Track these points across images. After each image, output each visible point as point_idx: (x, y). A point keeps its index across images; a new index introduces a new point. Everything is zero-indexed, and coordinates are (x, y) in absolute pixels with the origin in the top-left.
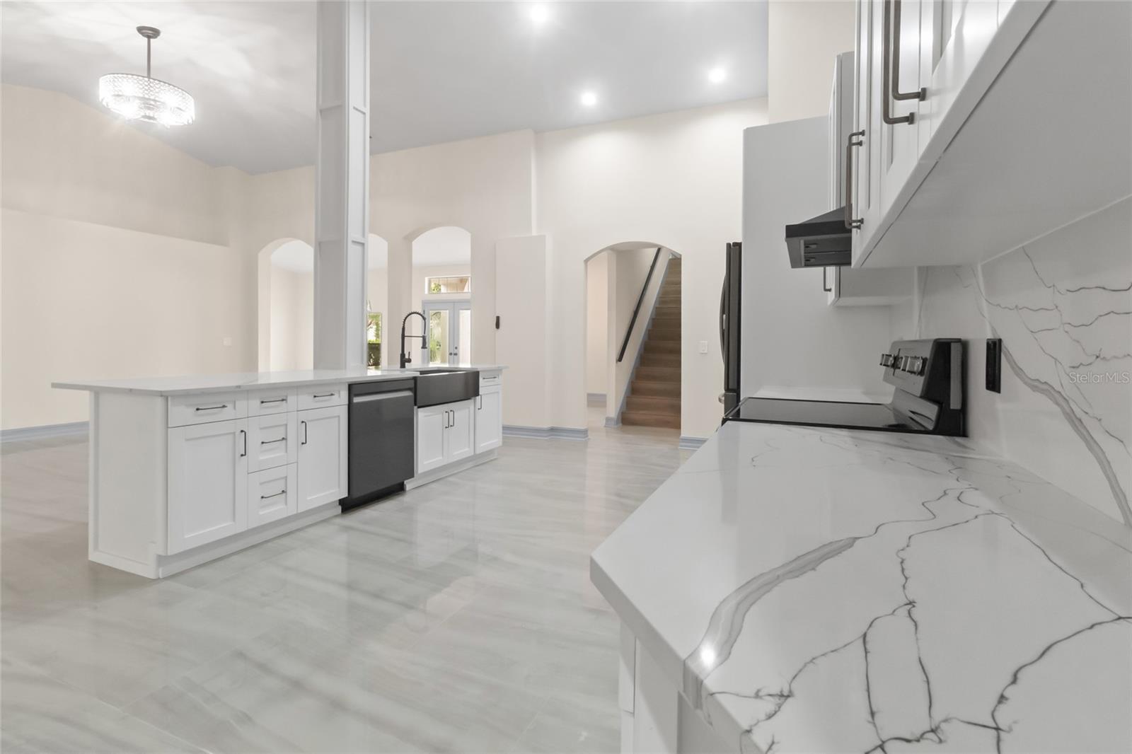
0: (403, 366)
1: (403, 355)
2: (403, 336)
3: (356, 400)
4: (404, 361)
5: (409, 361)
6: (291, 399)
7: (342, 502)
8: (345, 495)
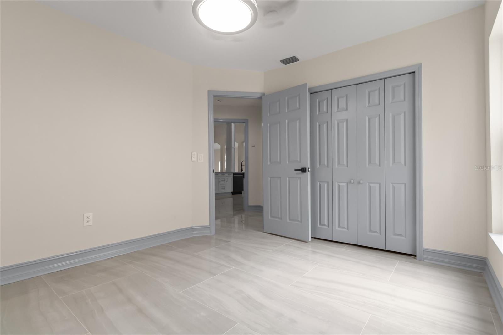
0: (241, 171)
1: (241, 169)
2: (242, 165)
3: (234, 176)
4: (242, 170)
5: (243, 170)
6: (225, 175)
7: (232, 192)
8: (232, 191)
